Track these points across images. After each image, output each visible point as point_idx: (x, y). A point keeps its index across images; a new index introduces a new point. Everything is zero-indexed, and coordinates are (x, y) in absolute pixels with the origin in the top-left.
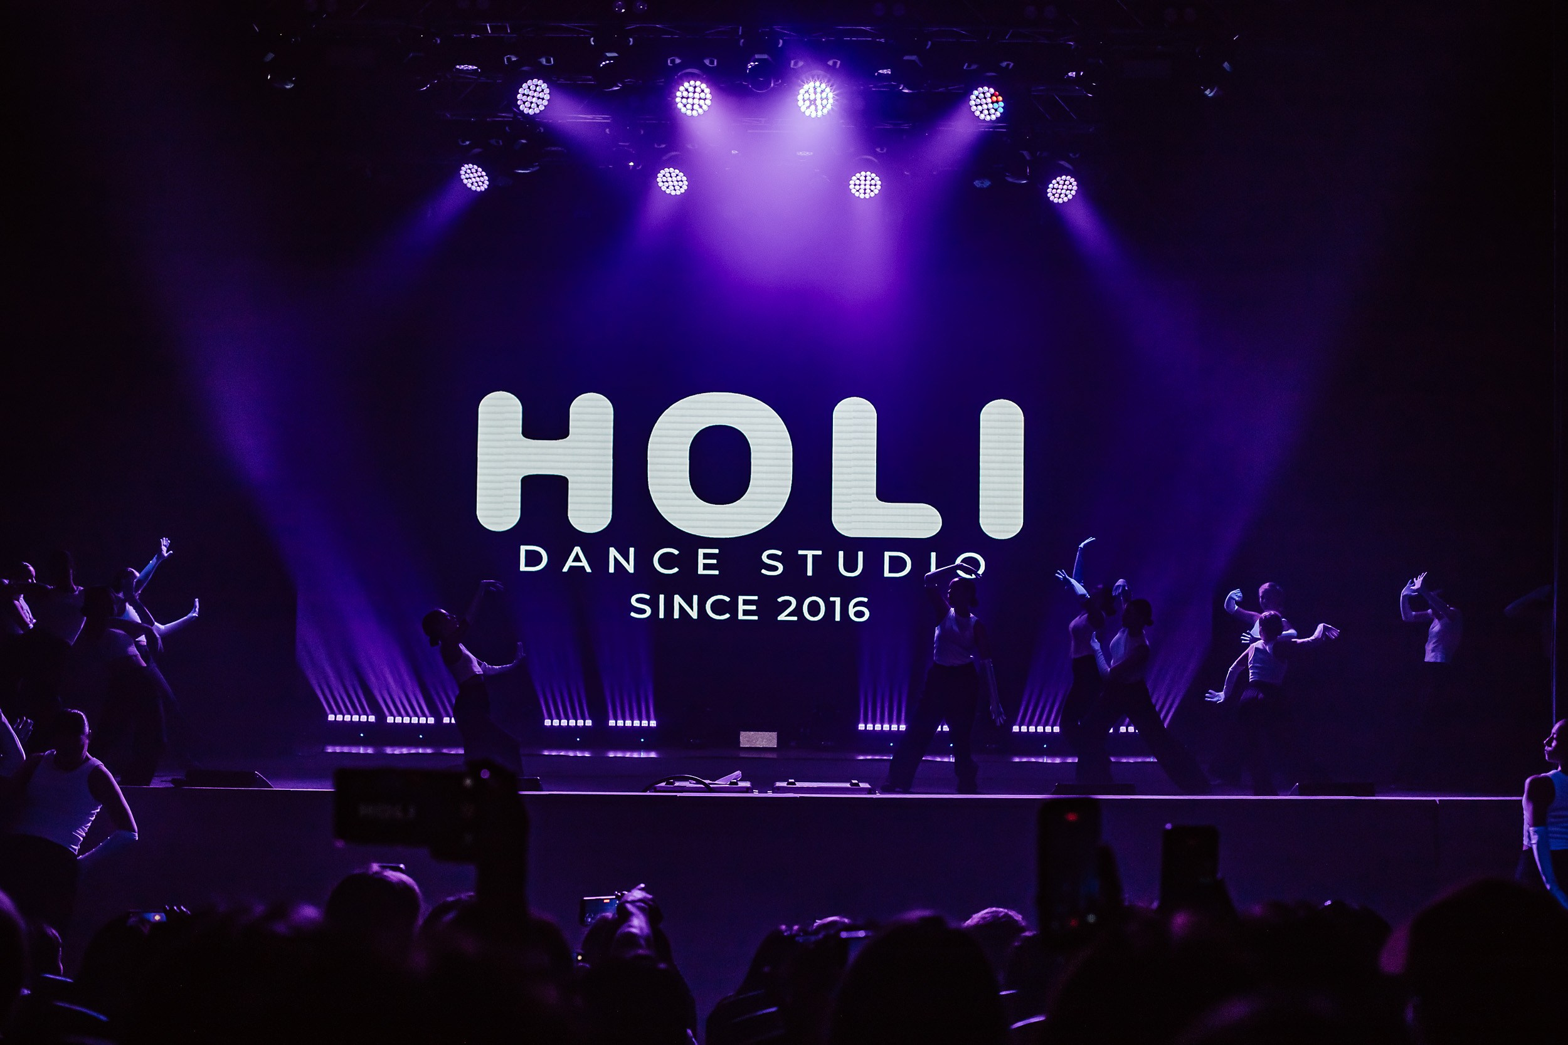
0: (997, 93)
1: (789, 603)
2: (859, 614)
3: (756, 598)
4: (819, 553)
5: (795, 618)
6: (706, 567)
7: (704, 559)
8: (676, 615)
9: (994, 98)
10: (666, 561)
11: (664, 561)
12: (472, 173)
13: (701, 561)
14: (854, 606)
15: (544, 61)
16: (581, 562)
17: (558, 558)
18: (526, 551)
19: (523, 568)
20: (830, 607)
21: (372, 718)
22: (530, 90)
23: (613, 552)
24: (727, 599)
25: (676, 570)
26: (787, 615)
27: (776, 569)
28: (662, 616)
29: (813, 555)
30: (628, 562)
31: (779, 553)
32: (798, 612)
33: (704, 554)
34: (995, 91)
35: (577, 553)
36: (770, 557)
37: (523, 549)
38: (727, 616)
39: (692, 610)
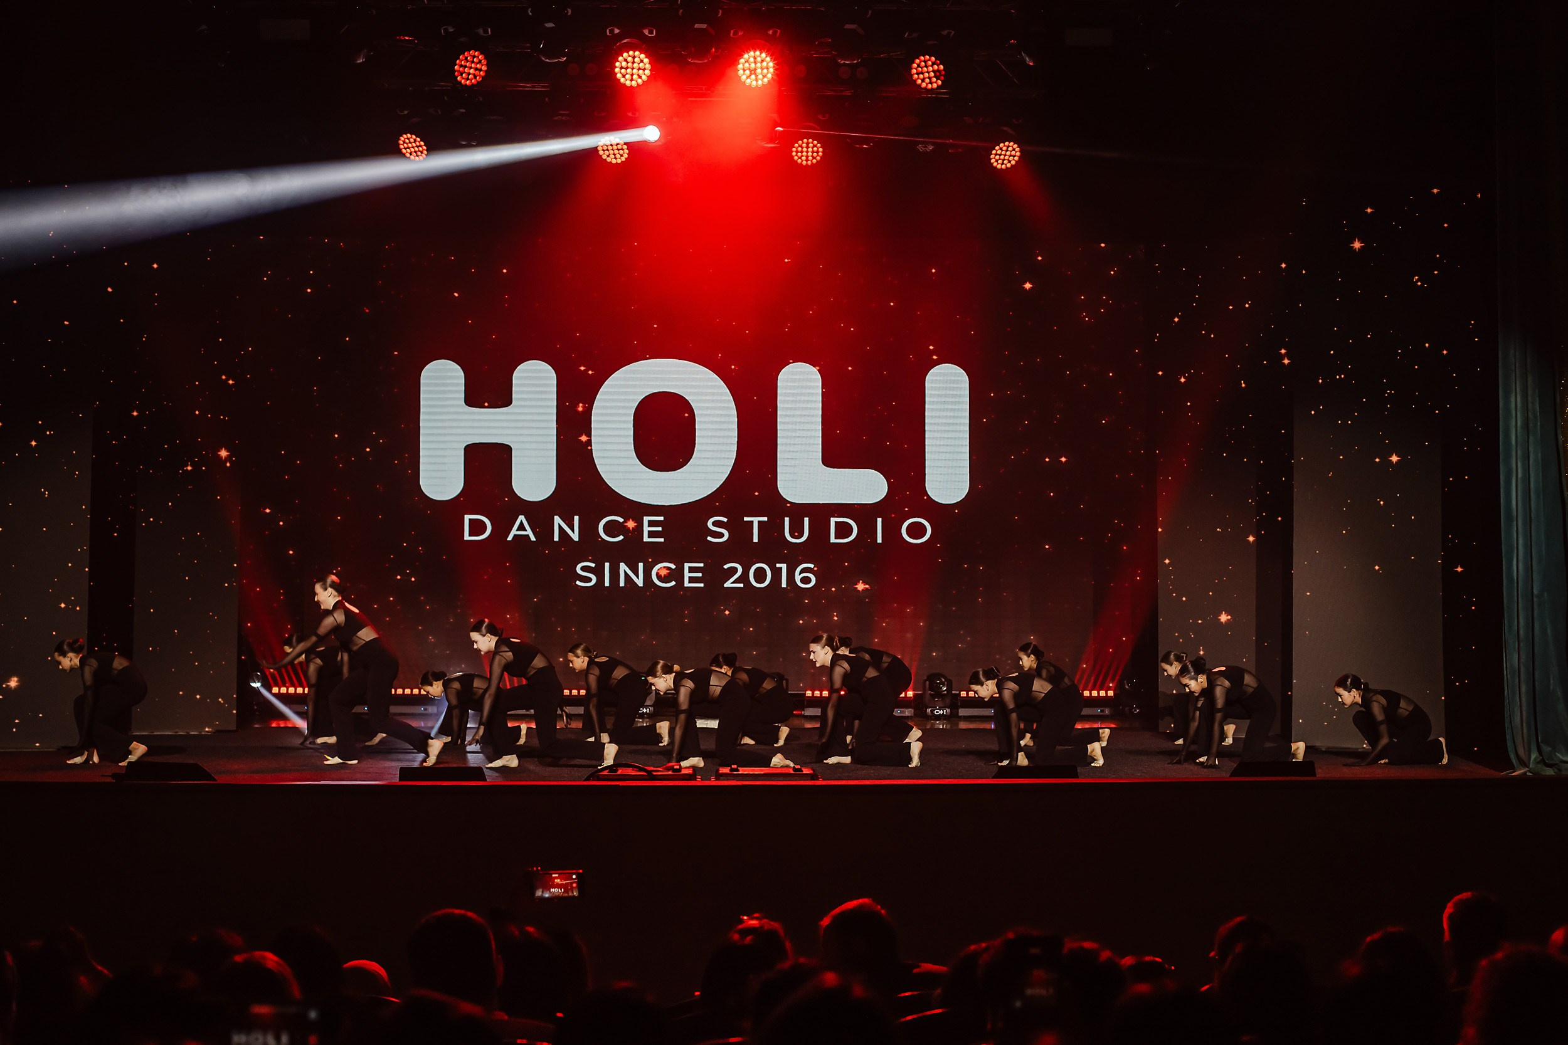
0: (938, 62)
1: (735, 570)
2: (806, 580)
3: (702, 565)
4: (765, 519)
5: (742, 585)
6: (652, 534)
7: (649, 526)
8: (622, 584)
9: (936, 67)
10: (611, 529)
11: (608, 529)
12: (410, 143)
13: (646, 529)
14: (801, 573)
15: (481, 31)
16: (526, 530)
17: (501, 528)
18: (470, 520)
19: (467, 537)
20: (777, 573)
22: (468, 61)
23: (557, 520)
24: (673, 567)
25: (621, 537)
26: (732, 583)
27: (721, 535)
28: (607, 584)
29: (759, 522)
30: (573, 531)
31: (725, 520)
32: (744, 578)
33: (649, 521)
34: (936, 59)
35: (521, 522)
36: (715, 524)
37: (467, 518)
38: (673, 583)
39: (638, 578)
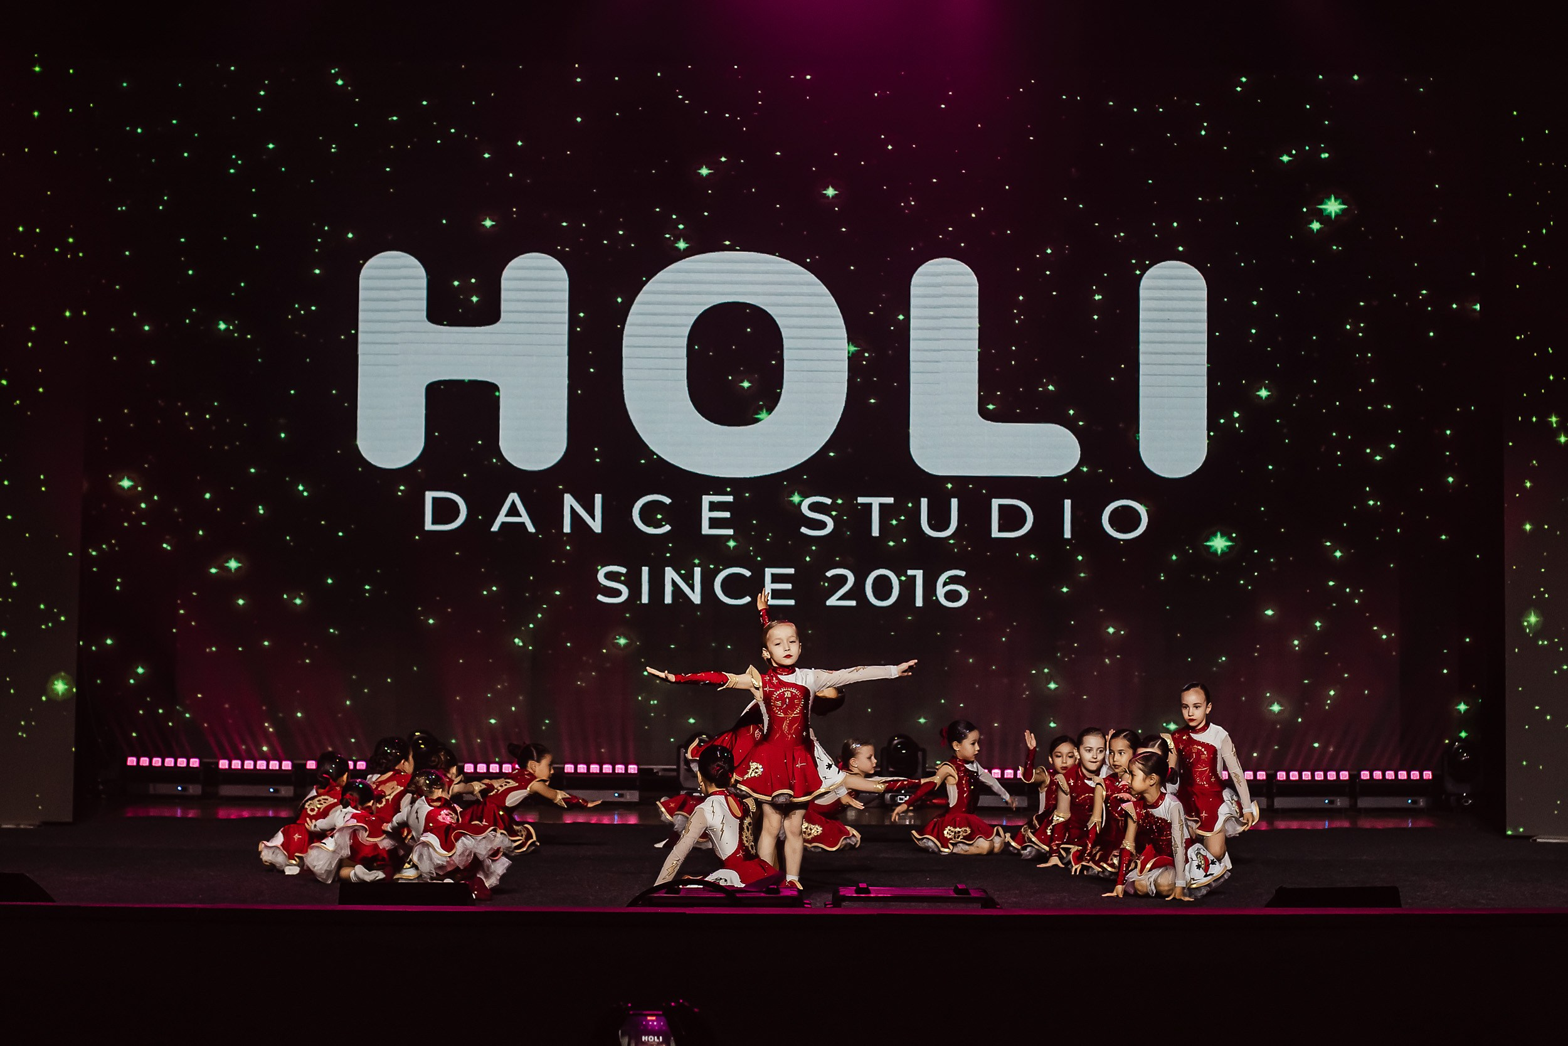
1: (843, 580)
2: (953, 596)
3: (792, 571)
4: (891, 500)
5: (853, 603)
6: (714, 524)
7: (711, 510)
8: (668, 600)
10: (651, 514)
11: (646, 516)
13: (706, 515)
14: (945, 584)
16: (520, 516)
17: (483, 511)
18: (434, 499)
19: (429, 526)
20: (908, 584)
21: (195, 763)
23: (569, 500)
24: (748, 573)
25: (667, 528)
26: (839, 599)
27: (822, 525)
28: (645, 599)
29: (882, 506)
30: (593, 518)
31: (828, 501)
32: (857, 592)
33: (711, 503)
35: (513, 502)
36: (813, 507)
37: (429, 496)
39: (693, 590)
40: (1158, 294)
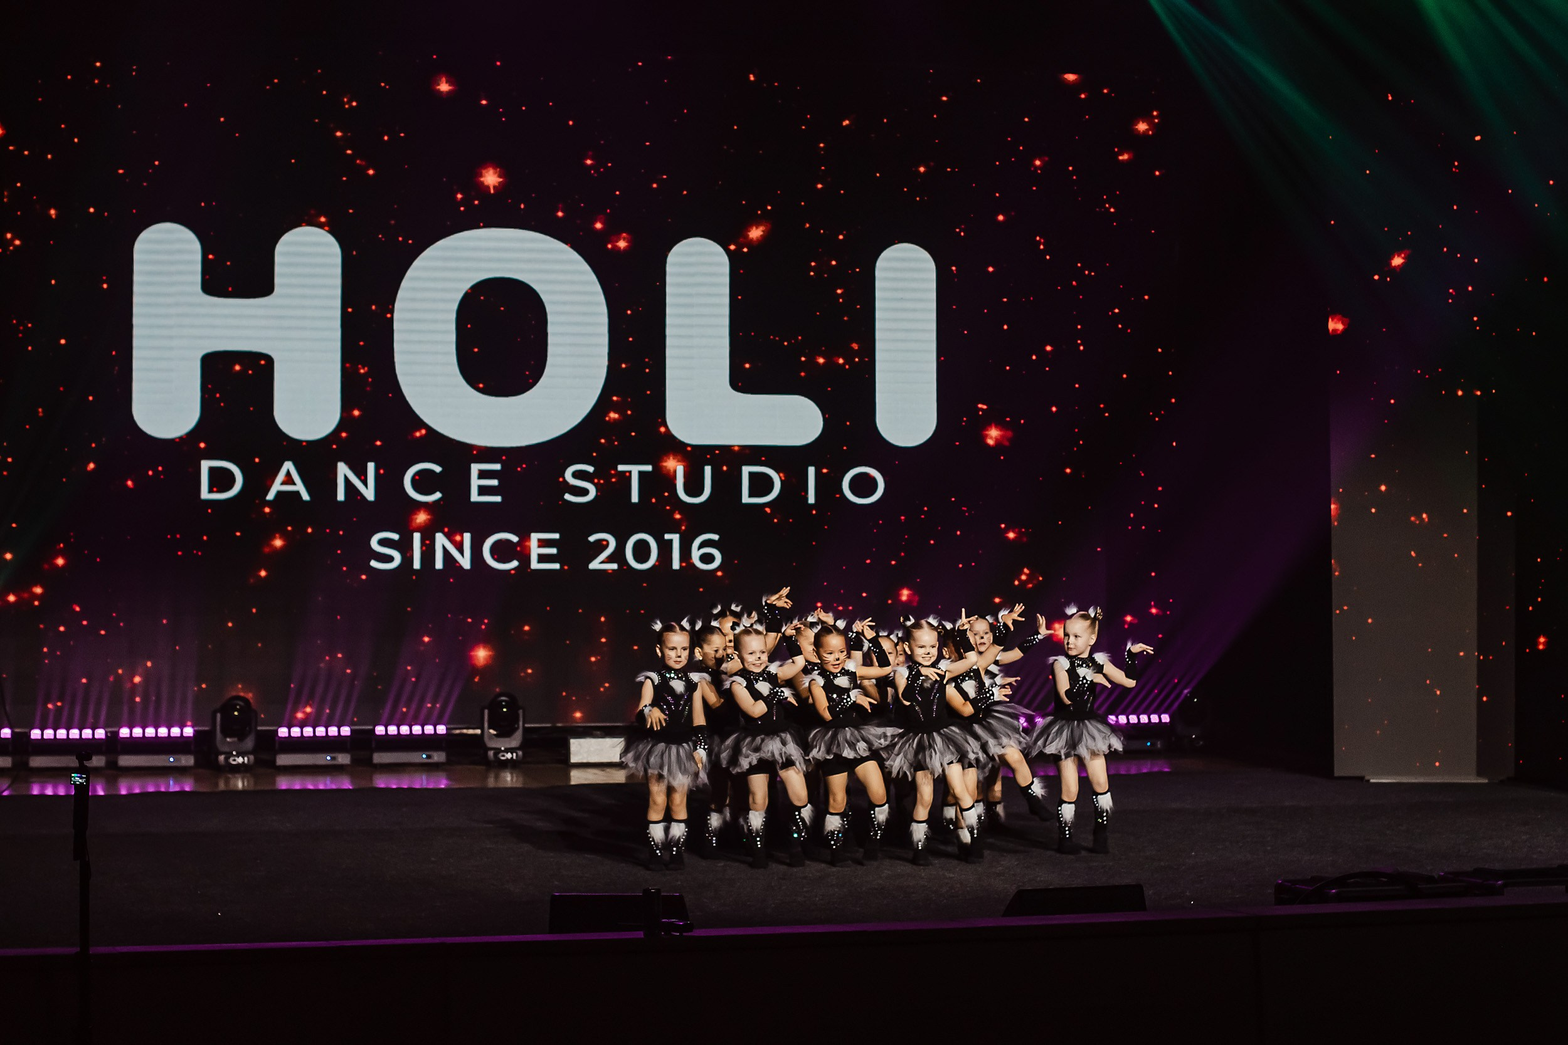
1: (605, 544)
2: (707, 558)
3: (556, 536)
4: (649, 468)
5: (615, 566)
6: (483, 490)
7: (480, 478)
8: (439, 564)
10: (423, 482)
11: (417, 484)
13: (475, 482)
14: (701, 546)
16: (294, 483)
17: (258, 480)
18: (210, 468)
19: (205, 494)
20: (665, 548)
23: (343, 469)
24: (514, 539)
25: (438, 495)
26: (602, 562)
27: (584, 492)
28: (417, 565)
29: (641, 473)
30: (366, 486)
31: (591, 469)
32: (618, 556)
33: (480, 471)
35: (288, 470)
36: (577, 475)
37: (205, 465)
38: (515, 564)
39: (462, 554)
40: (891, 275)
